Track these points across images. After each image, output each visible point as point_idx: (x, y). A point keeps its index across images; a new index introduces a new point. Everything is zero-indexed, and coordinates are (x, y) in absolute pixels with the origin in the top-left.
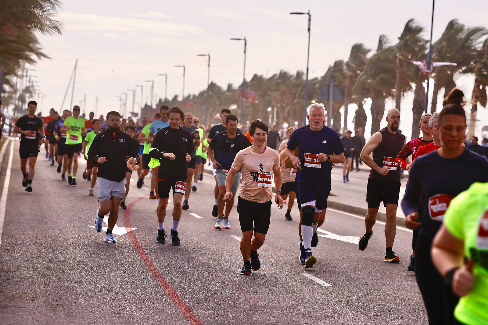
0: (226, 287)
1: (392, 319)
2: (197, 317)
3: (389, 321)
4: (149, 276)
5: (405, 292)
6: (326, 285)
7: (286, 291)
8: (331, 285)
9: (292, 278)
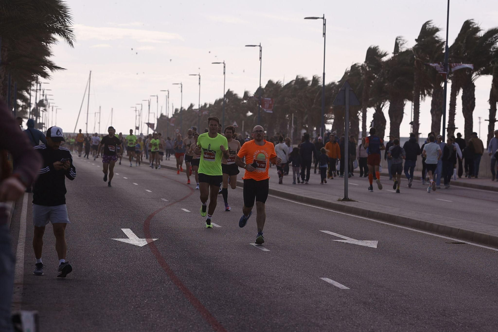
0: (246, 293)
1: (408, 318)
2: (219, 322)
3: (404, 320)
4: (170, 284)
5: (421, 293)
6: (344, 288)
7: (305, 295)
8: (349, 288)
9: (311, 282)
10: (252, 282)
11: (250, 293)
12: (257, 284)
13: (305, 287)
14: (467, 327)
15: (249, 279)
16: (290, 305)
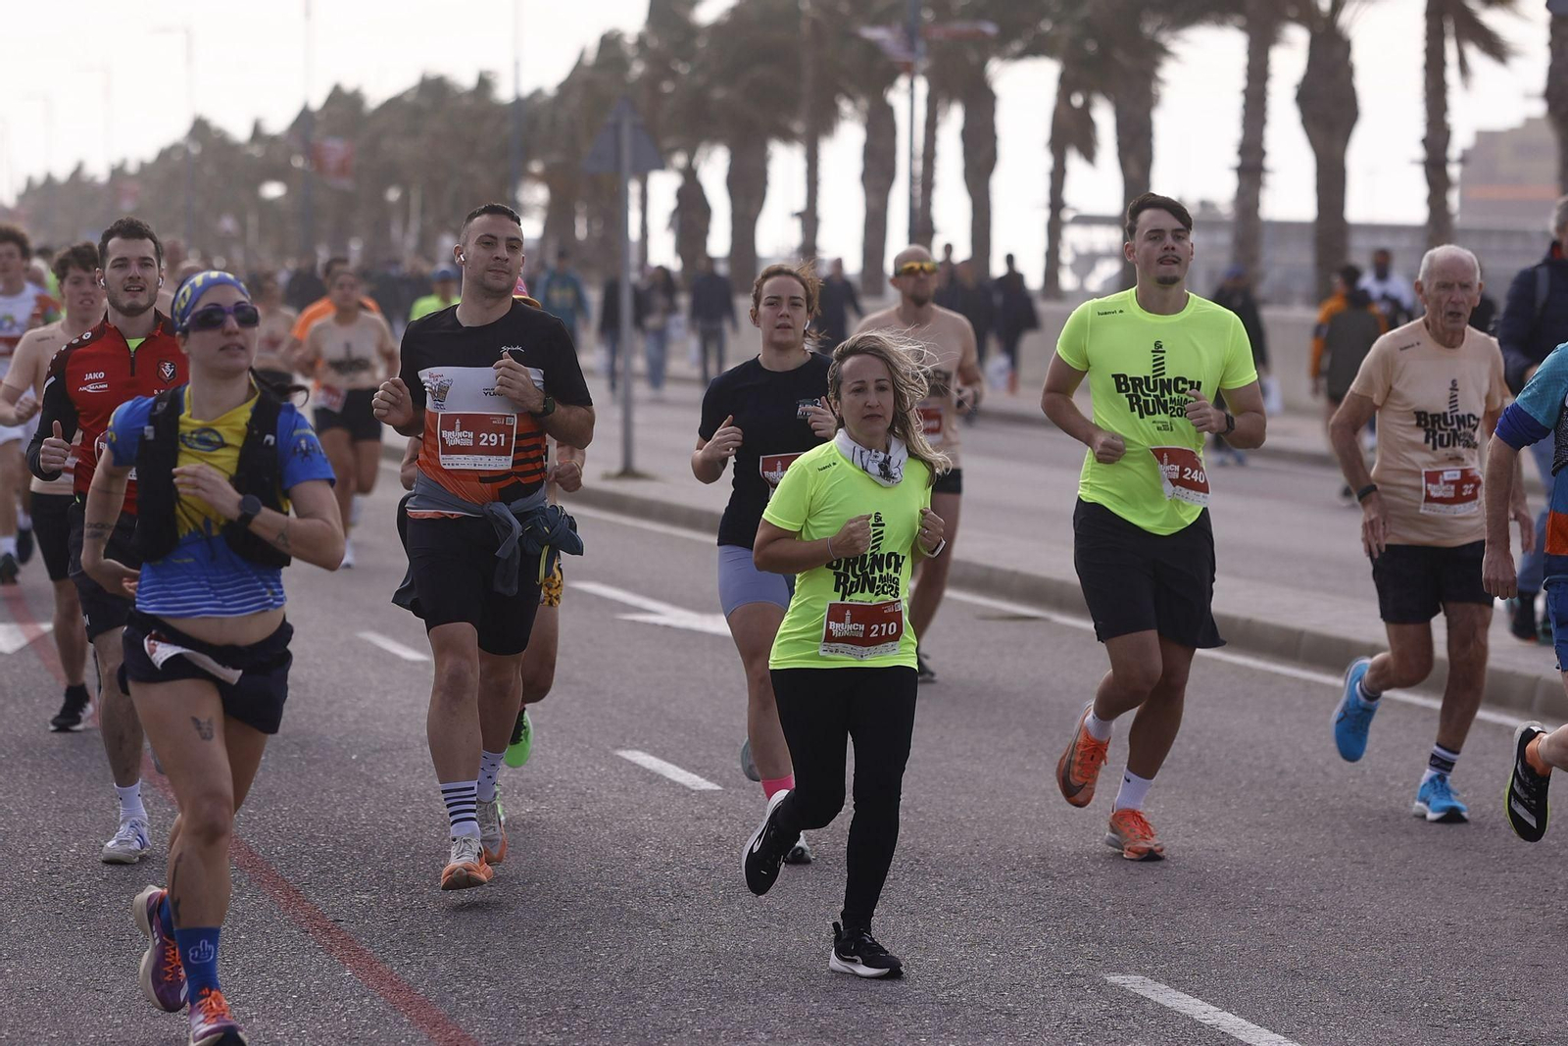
0: (392, 813)
1: (935, 889)
2: (330, 917)
3: (926, 898)
5: (953, 797)
6: (702, 787)
7: (584, 814)
8: (719, 784)
9: (589, 769)
10: (401, 771)
11: (405, 811)
12: (420, 777)
13: (574, 784)
14: (1130, 916)
15: (389, 763)
16: (545, 850)
